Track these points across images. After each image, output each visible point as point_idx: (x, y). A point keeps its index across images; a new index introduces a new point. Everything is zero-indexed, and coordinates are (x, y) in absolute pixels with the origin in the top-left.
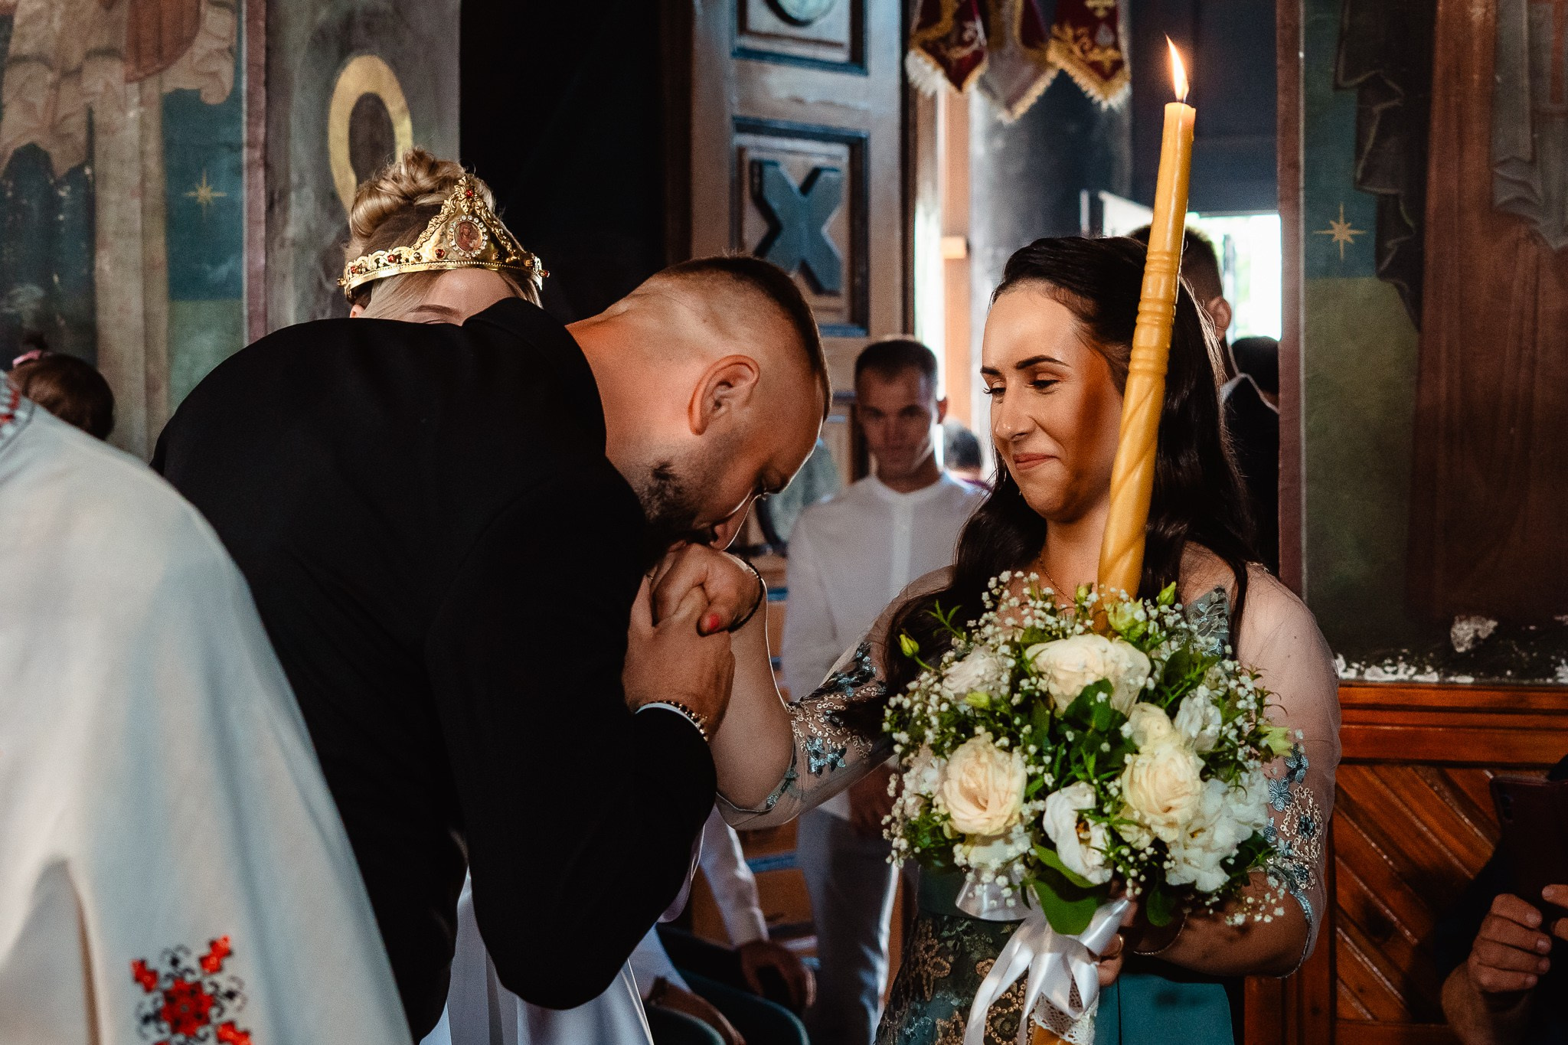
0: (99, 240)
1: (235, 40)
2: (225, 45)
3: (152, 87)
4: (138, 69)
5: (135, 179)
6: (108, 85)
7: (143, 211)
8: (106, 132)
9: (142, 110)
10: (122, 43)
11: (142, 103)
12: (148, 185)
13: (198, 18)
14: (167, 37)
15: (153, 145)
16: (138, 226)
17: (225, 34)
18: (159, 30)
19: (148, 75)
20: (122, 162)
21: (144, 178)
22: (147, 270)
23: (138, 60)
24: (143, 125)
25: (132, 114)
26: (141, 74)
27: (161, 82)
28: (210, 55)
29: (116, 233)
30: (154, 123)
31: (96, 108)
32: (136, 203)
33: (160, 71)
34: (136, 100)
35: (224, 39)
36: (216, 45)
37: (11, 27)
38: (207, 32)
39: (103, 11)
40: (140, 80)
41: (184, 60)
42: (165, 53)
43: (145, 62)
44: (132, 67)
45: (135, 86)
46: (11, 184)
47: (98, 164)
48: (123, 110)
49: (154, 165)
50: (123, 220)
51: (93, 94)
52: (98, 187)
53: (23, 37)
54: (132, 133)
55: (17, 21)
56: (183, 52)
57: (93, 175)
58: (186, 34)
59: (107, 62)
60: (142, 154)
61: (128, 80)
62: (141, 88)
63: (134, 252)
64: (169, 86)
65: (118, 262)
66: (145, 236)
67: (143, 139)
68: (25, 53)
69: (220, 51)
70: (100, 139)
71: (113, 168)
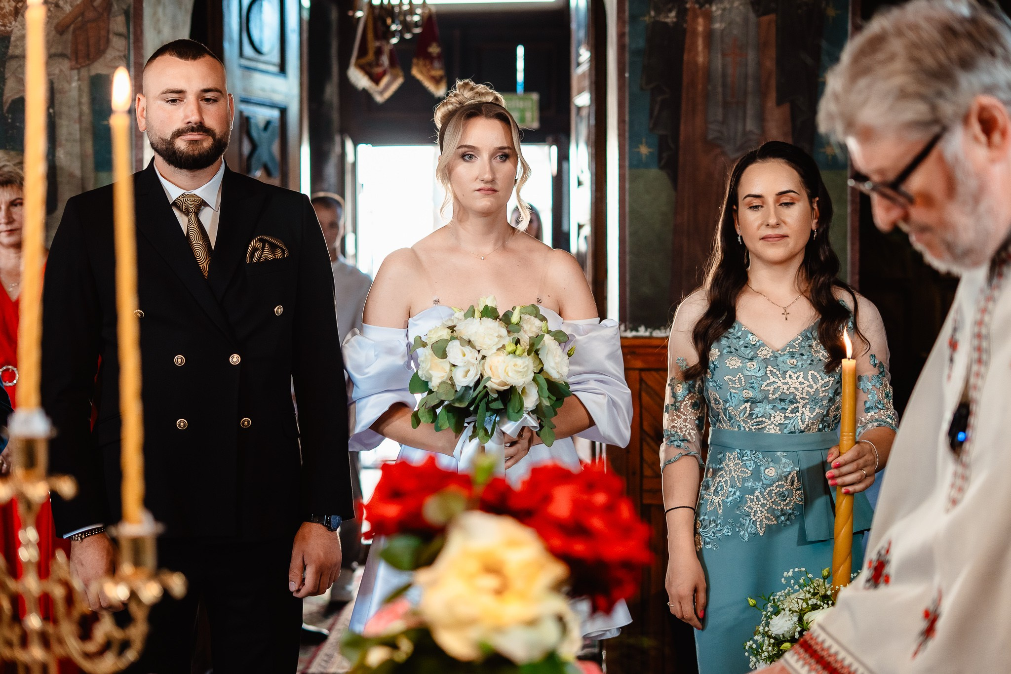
0: (57, 143)
1: (127, 52)
2: (122, 54)
3: (84, 72)
4: (77, 62)
5: (76, 115)
6: (61, 71)
7: (81, 130)
8: (60, 93)
9: (79, 83)
10: (69, 52)
11: (79, 80)
12: (83, 118)
13: (108, 41)
14: (92, 49)
15: (85, 99)
16: (78, 136)
17: (122, 49)
18: (88, 46)
19: (82, 67)
20: (69, 107)
21: (81, 115)
22: (83, 157)
23: (77, 59)
24: (80, 89)
25: (74, 84)
26: (79, 66)
27: (89, 70)
28: (115, 58)
29: (67, 140)
30: (86, 89)
31: (56, 81)
32: (77, 126)
33: (88, 65)
34: (76, 78)
35: (121, 51)
36: (117, 54)
37: (9, 42)
38: (113, 48)
39: (58, 36)
40: (78, 69)
41: (101, 60)
42: (91, 56)
43: (80, 60)
44: (74, 63)
45: (75, 72)
46: (10, 116)
47: (56, 108)
48: (69, 82)
49: (86, 109)
50: (70, 134)
51: (54, 74)
52: (57, 118)
53: (16, 46)
54: (74, 93)
55: (13, 39)
56: (100, 56)
57: (54, 112)
58: (102, 47)
59: (60, 60)
60: (80, 104)
61: (72, 69)
62: (79, 73)
63: (77, 149)
64: (93, 72)
65: (68, 153)
66: (82, 141)
67: (80, 96)
68: (17, 54)
69: (120, 57)
70: (58, 96)
71: (64, 109)
